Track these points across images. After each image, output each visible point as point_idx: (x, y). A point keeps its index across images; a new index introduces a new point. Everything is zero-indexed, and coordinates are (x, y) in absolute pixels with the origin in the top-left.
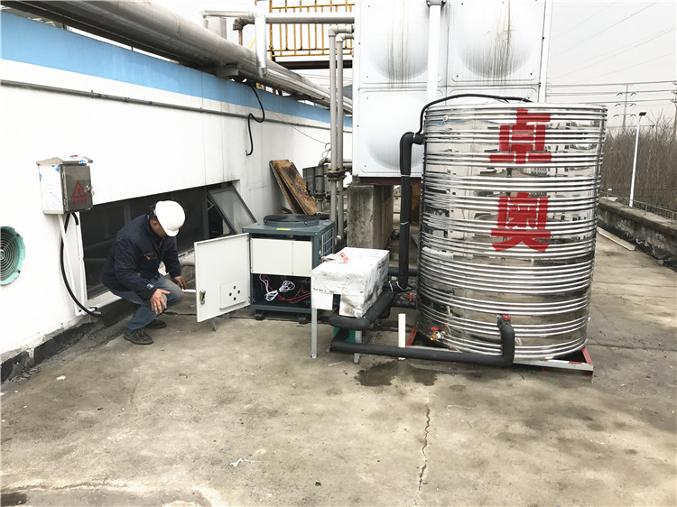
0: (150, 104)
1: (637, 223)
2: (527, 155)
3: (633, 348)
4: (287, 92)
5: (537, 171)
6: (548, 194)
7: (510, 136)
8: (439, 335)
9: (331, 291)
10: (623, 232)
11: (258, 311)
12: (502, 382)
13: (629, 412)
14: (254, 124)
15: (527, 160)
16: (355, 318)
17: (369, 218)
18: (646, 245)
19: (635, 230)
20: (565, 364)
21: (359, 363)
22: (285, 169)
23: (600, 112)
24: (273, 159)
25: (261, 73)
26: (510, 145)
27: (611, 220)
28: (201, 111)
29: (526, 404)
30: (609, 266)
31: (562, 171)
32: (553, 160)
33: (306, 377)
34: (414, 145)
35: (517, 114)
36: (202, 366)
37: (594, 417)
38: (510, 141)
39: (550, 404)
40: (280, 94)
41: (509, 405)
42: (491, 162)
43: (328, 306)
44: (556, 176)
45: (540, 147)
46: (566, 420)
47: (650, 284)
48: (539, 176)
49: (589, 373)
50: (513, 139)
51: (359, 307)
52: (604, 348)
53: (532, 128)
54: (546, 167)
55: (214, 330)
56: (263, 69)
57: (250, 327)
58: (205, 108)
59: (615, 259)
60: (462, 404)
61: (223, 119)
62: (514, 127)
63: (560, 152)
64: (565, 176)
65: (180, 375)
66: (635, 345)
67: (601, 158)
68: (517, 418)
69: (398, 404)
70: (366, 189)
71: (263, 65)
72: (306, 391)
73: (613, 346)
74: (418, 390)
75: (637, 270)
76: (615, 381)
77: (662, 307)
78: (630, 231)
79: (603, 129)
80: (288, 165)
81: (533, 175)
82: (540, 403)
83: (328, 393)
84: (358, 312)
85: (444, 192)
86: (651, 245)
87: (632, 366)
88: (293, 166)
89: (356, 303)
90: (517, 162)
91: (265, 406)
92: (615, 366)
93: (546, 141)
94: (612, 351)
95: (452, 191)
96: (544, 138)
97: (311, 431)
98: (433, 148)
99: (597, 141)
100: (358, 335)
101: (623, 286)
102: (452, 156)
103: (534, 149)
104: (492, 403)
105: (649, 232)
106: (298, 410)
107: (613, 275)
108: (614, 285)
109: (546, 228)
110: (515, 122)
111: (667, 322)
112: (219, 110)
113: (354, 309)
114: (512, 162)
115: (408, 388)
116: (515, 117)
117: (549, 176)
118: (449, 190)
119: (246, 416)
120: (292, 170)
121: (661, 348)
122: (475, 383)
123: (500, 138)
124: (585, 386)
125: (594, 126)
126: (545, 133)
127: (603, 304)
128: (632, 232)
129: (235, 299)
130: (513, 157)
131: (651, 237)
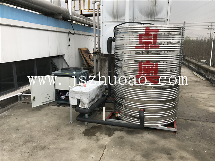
0: (23, 27)
1: (207, 70)
2: (150, 46)
3: (195, 121)
4: (87, 24)
5: (156, 52)
6: (161, 61)
7: (143, 38)
8: (119, 115)
9: (76, 98)
10: (202, 73)
11: (58, 103)
12: (140, 135)
13: (187, 151)
14: (71, 35)
15: (149, 48)
16: (85, 108)
17: (106, 68)
18: (209, 78)
19: (206, 73)
20: (166, 128)
21: (87, 125)
22: (84, 51)
23: (181, 29)
24: (80, 47)
25: (70, 17)
26: (143, 42)
27: (198, 69)
28: (47, 30)
29: (146, 146)
30: (195, 86)
31: (166, 52)
32: (160, 48)
33: (64, 131)
34: (112, 42)
35: (145, 29)
36: (28, 126)
37: (172, 154)
38: (143, 40)
39: (156, 146)
40: (85, 25)
41: (139, 146)
42: (136, 49)
43: (76, 104)
44: (164, 54)
45: (155, 42)
46: (160, 155)
47: (208, 93)
48: (157, 54)
49: (175, 132)
50: (144, 39)
51: (87, 104)
52: (184, 120)
53: (151, 35)
54: (160, 51)
55: (40, 110)
56: (71, 16)
57: (54, 109)
58: (49, 29)
59: (197, 83)
60: (120, 145)
61: (57, 33)
62: (144, 35)
63: (166, 44)
64: (167, 54)
65: (17, 129)
66: (197, 119)
67: (182, 47)
68: (140, 153)
69: (94, 145)
70: (105, 58)
71: (71, 14)
72: (61, 138)
73: (188, 120)
74: (105, 138)
75: (205, 88)
76: (185, 136)
77: (211, 103)
78: (204, 73)
79: (183, 35)
80: (86, 49)
81: (154, 54)
82: (152, 146)
83: (69, 139)
84: (86, 106)
85: (121, 61)
86: (211, 79)
87: (193, 129)
88: (88, 50)
89: (86, 103)
90: (146, 49)
91: (42, 145)
92: (186, 129)
93: (157, 40)
94: (187, 122)
95: (124, 60)
96: (157, 39)
97: (54, 157)
98: (118, 43)
99: (180, 40)
100: (87, 115)
101: (198, 94)
102: (124, 46)
103: (152, 43)
104: (132, 145)
105: (210, 74)
106: (54, 146)
107: (195, 90)
108: (195, 94)
109: (158, 75)
110: (144, 32)
111: (212, 109)
112: (56, 30)
113: (85, 105)
114: (144, 49)
115: (101, 137)
116: (145, 30)
117: (161, 54)
118: (123, 60)
119: (32, 149)
120: (87, 51)
121: (207, 121)
122: (129, 135)
123: (139, 39)
124: (172, 138)
125: (179, 34)
126: (157, 37)
127: (189, 101)
128: (205, 74)
129: (48, 99)
130: (144, 47)
131: (211, 76)
